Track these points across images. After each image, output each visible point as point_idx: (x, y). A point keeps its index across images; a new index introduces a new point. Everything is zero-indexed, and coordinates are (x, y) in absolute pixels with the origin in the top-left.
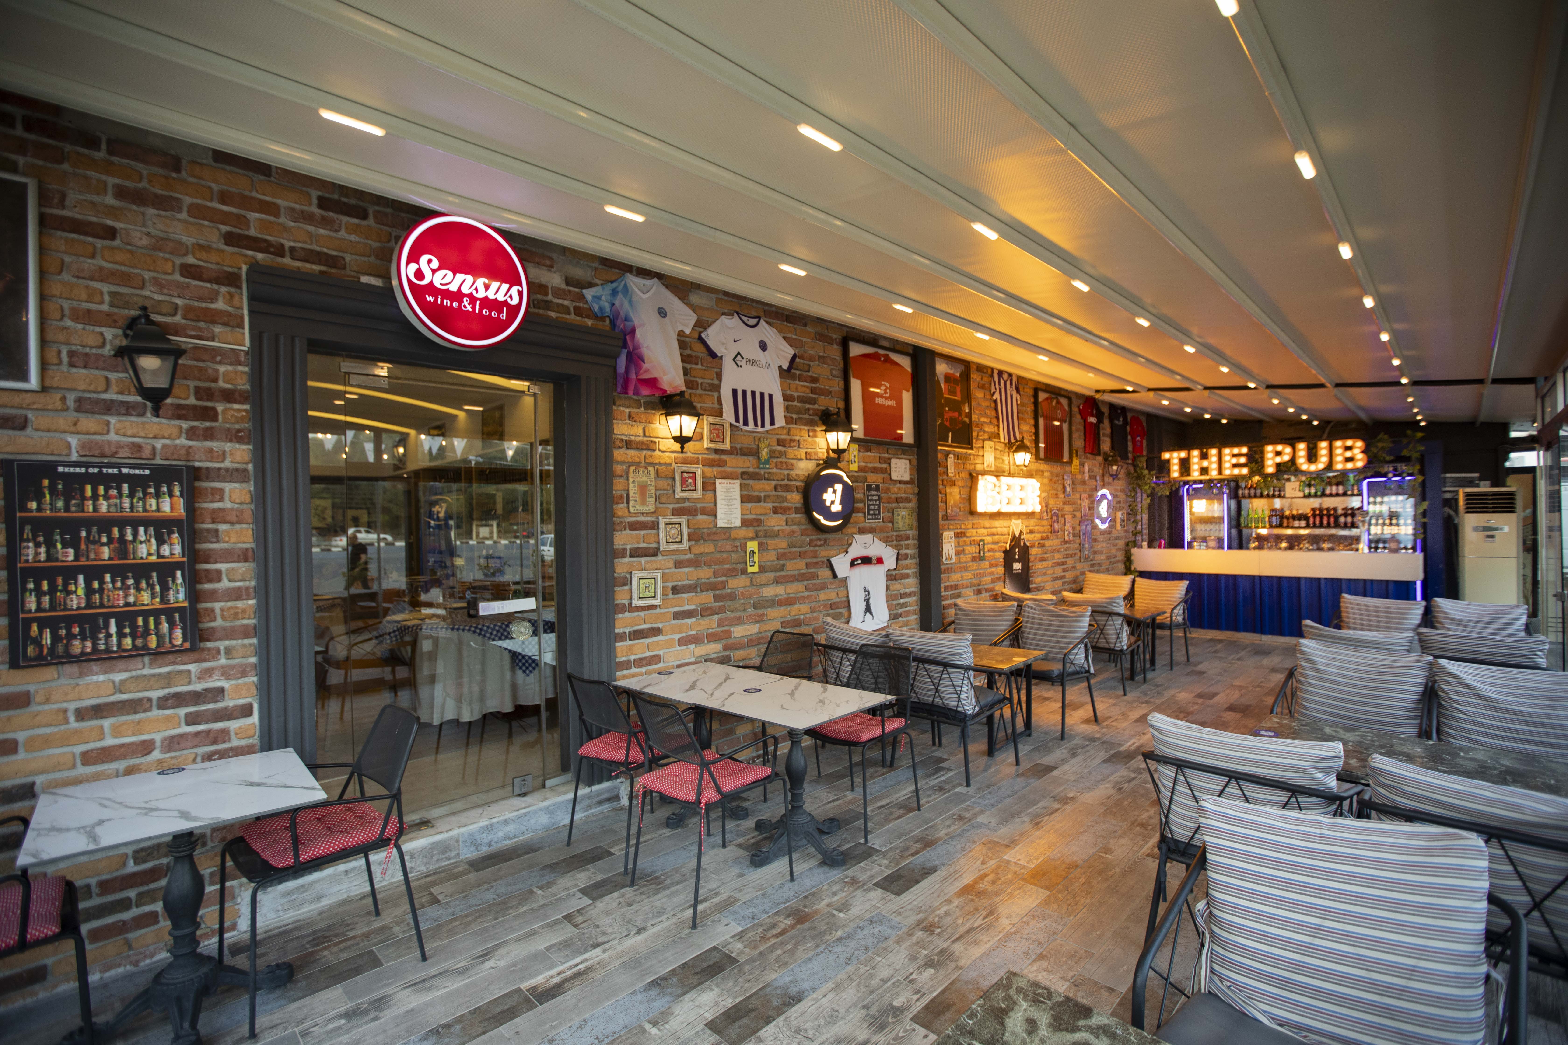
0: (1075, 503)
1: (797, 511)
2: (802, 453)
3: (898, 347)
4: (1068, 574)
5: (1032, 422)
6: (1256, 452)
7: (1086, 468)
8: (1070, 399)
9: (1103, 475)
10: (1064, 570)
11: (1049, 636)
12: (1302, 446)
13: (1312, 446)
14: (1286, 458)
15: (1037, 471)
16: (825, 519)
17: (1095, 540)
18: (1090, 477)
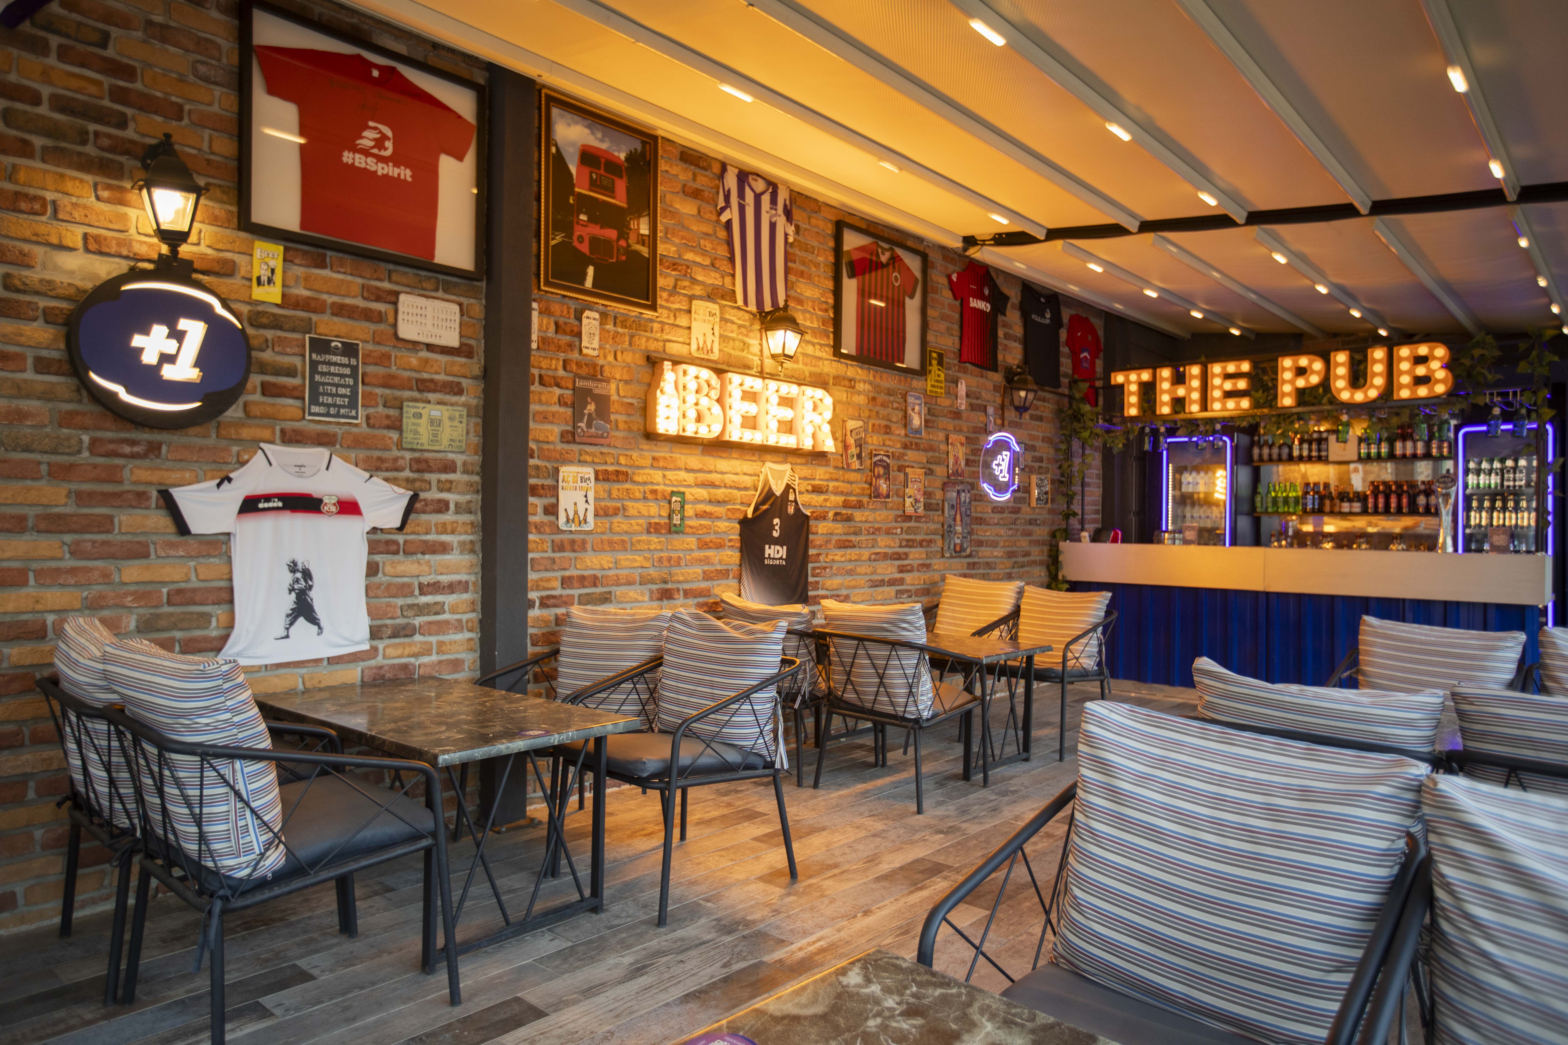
0: (931, 449)
1: (42, 365)
2: (74, 235)
3: (433, 60)
4: (908, 577)
5: (830, 284)
6: (1264, 370)
7: (962, 389)
8: (924, 257)
9: (1003, 407)
10: (902, 570)
11: (699, 683)
12: (1341, 357)
13: (1358, 357)
14: (1315, 380)
15: (836, 378)
16: (129, 391)
17: (980, 521)
18: (972, 407)
